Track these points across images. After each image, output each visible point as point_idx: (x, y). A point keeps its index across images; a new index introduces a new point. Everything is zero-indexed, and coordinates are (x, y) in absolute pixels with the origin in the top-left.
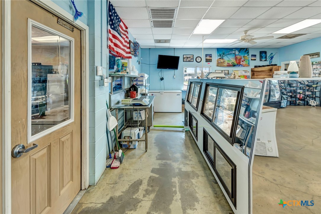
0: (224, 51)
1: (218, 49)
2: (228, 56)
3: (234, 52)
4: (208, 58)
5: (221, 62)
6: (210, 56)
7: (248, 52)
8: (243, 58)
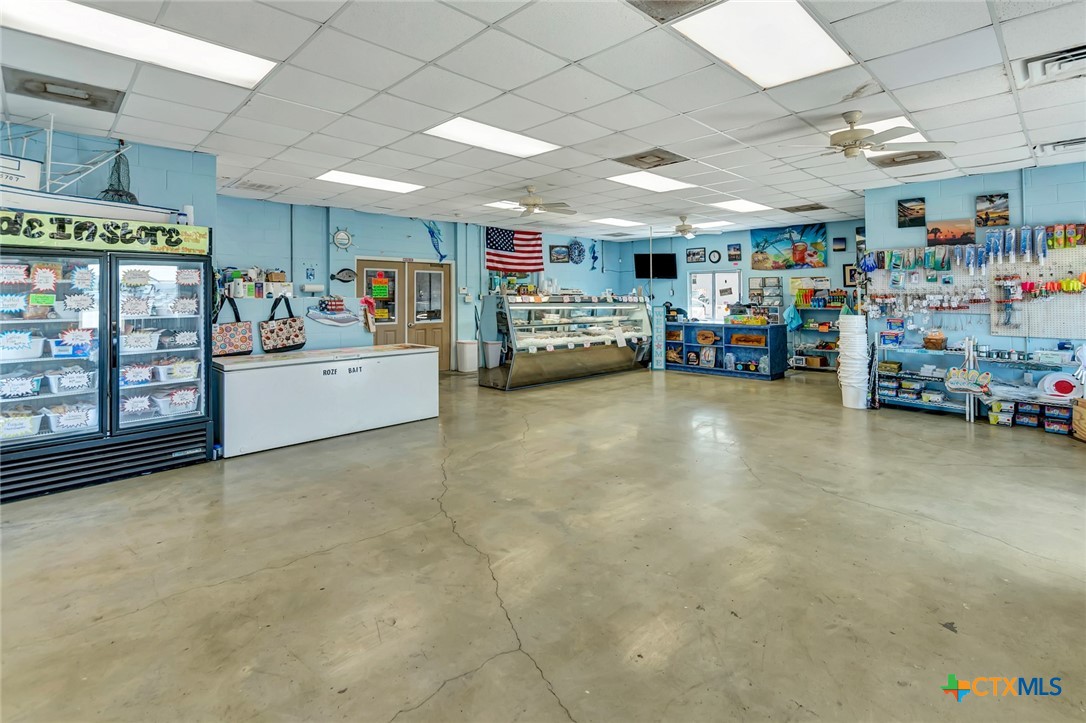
0: (765, 235)
1: (754, 232)
2: (776, 245)
3: (787, 236)
4: (733, 252)
5: (759, 261)
6: (738, 247)
7: (825, 233)
8: (809, 248)
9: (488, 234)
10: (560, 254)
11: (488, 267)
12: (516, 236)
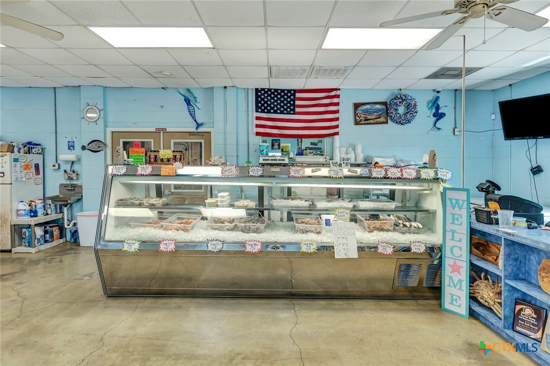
9: (257, 96)
10: (370, 114)
11: (258, 134)
12: (298, 95)
